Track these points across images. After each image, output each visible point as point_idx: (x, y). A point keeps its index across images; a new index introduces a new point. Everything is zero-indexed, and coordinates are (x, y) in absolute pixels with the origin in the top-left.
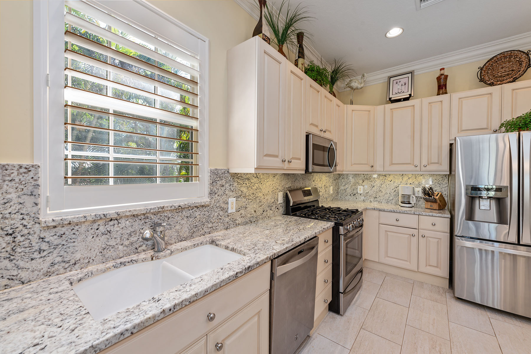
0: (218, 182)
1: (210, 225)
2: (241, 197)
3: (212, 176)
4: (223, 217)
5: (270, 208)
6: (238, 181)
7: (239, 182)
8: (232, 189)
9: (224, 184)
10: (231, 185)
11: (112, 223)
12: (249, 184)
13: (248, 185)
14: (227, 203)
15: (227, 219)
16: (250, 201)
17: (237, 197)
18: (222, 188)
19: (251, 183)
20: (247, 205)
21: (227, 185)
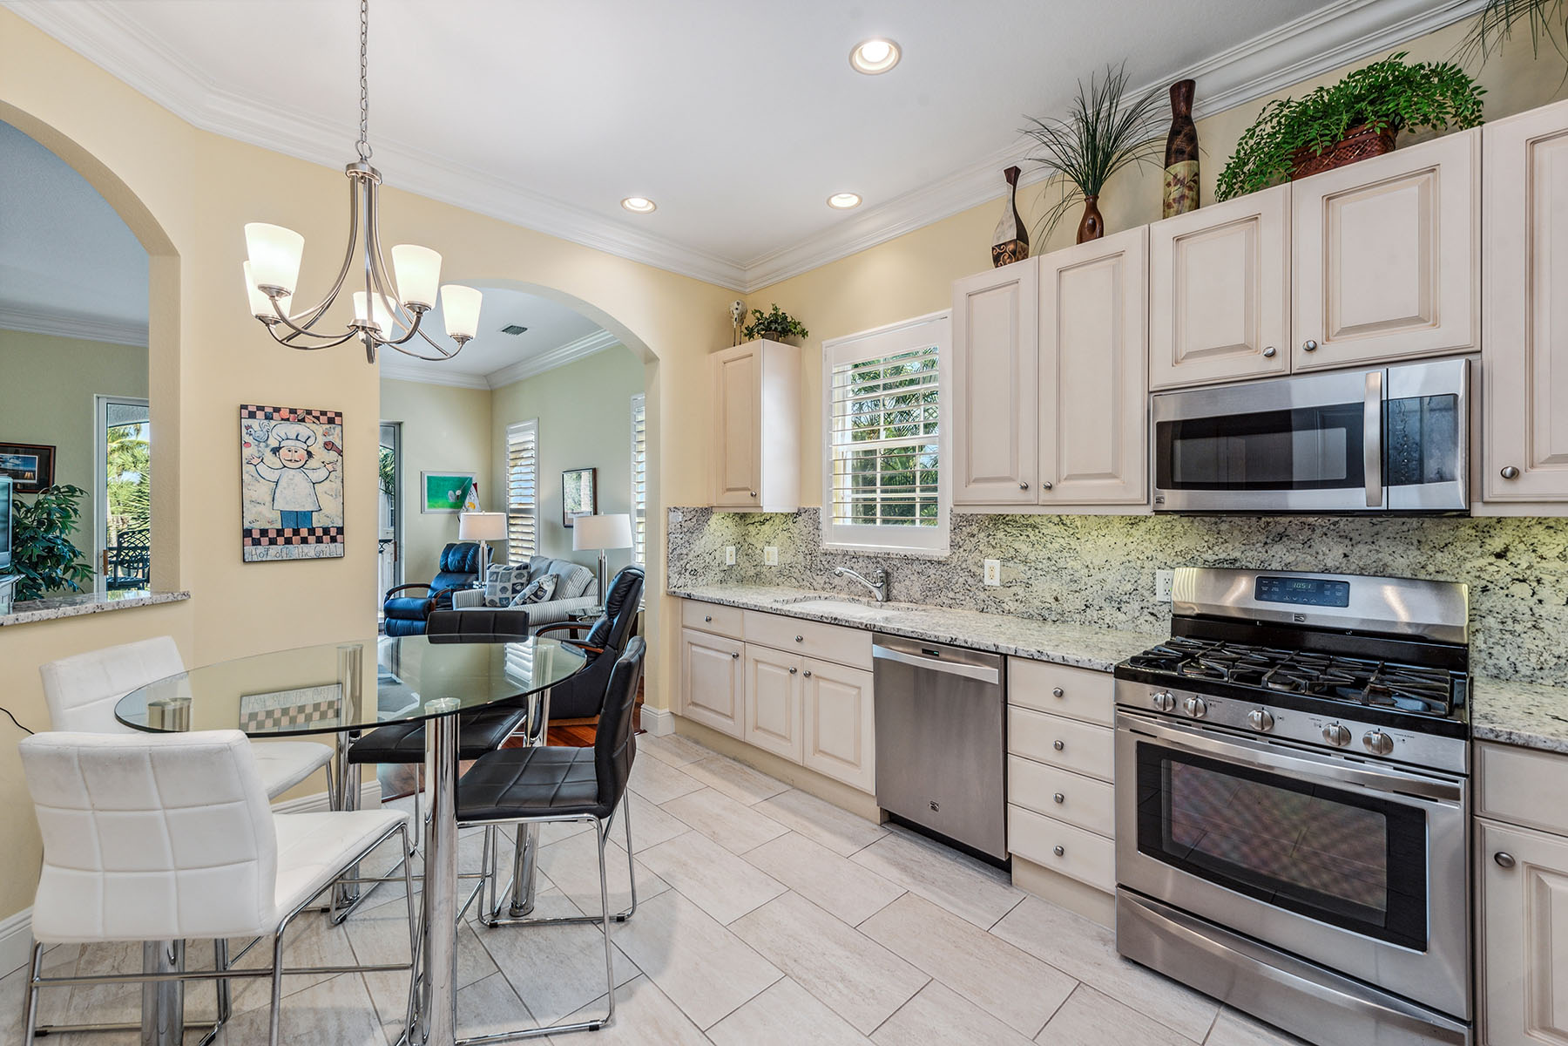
0: (964, 528)
1: (951, 595)
2: (1015, 560)
3: (954, 519)
4: (973, 589)
6: (1007, 528)
7: (1009, 531)
8: (994, 544)
9: (975, 532)
10: (990, 535)
11: (853, 560)
12: (1038, 538)
13: (1032, 538)
14: (982, 566)
15: (982, 595)
16: (1039, 572)
17: (1004, 560)
18: (971, 539)
19: (1041, 535)
20: (1032, 580)
21: (982, 535)
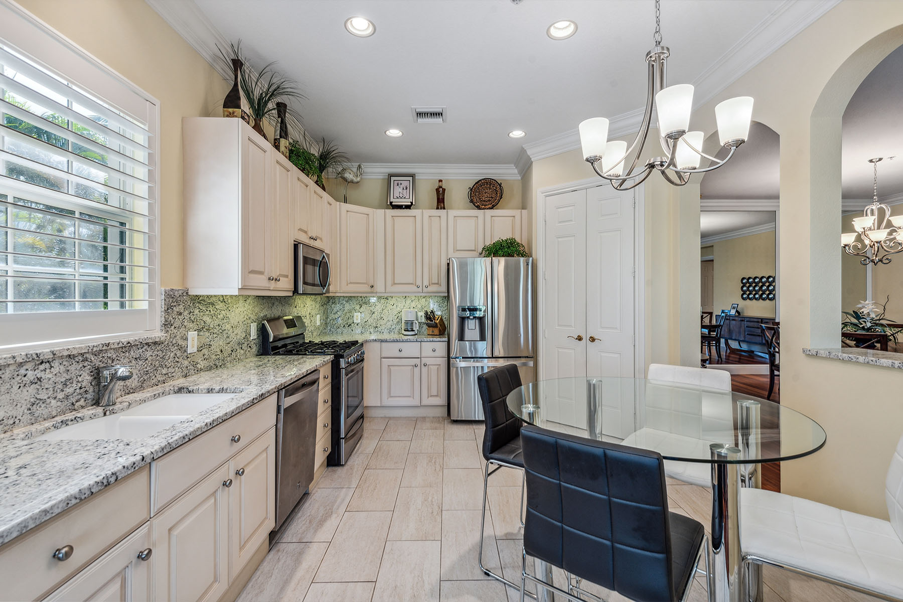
0: (175, 308)
1: (164, 371)
2: (204, 330)
3: (167, 300)
4: (180, 360)
5: (241, 346)
6: (200, 306)
7: (201, 308)
8: (193, 319)
9: (182, 311)
10: (191, 312)
12: (214, 312)
13: (212, 312)
14: (186, 339)
15: (186, 363)
16: (215, 335)
17: (199, 330)
18: (180, 317)
19: (216, 310)
20: (212, 341)
21: (186, 313)
